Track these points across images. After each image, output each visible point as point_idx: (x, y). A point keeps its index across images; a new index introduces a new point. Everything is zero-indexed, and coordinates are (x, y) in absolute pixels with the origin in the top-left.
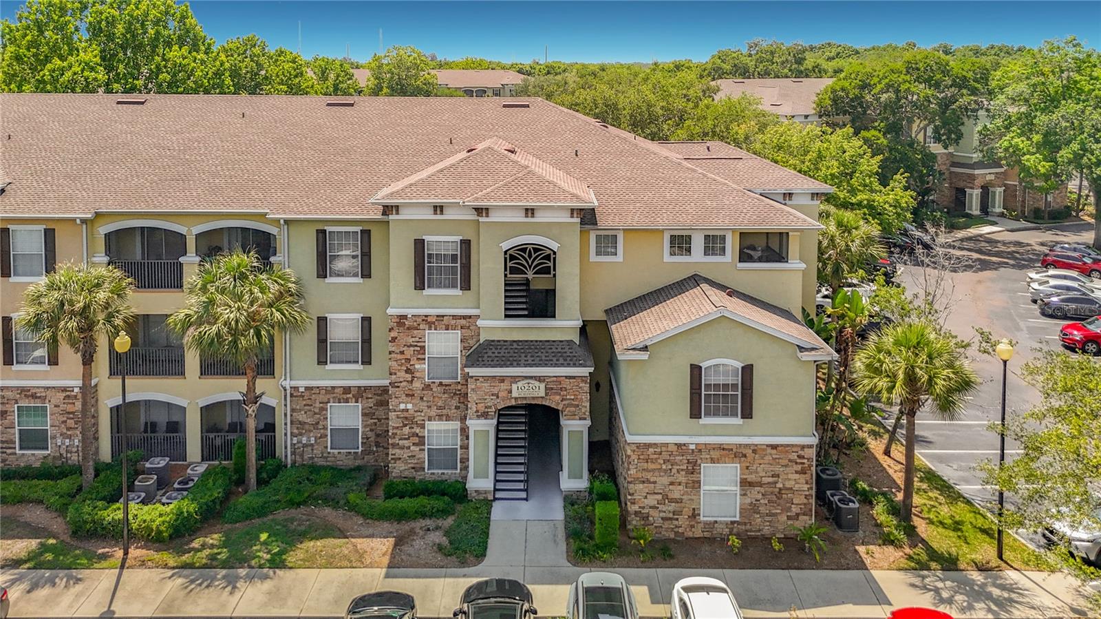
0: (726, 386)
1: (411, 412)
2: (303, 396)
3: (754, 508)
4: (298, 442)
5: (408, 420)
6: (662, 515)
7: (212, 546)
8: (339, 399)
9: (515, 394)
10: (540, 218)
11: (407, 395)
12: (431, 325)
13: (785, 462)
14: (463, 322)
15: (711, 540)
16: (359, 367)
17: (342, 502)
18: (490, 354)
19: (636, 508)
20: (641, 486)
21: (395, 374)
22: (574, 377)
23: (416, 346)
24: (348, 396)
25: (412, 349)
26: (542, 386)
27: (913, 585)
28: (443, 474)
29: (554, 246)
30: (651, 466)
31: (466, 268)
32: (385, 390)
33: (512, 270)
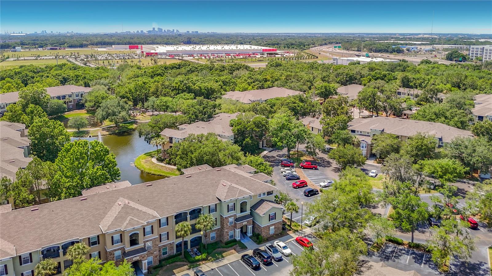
0: (273, 216)
3: (276, 231)
5: (227, 232)
6: (266, 235)
7: (212, 258)
9: (243, 224)
10: (245, 198)
11: (226, 229)
12: (230, 217)
13: (279, 224)
14: (234, 215)
15: (271, 237)
17: (221, 247)
18: (239, 219)
19: (263, 235)
20: (263, 232)
21: (225, 226)
22: (250, 220)
23: (228, 221)
24: (213, 231)
26: (247, 222)
27: (295, 235)
28: (231, 239)
29: (247, 201)
30: (264, 229)
31: (234, 207)
32: (219, 229)
33: (241, 206)
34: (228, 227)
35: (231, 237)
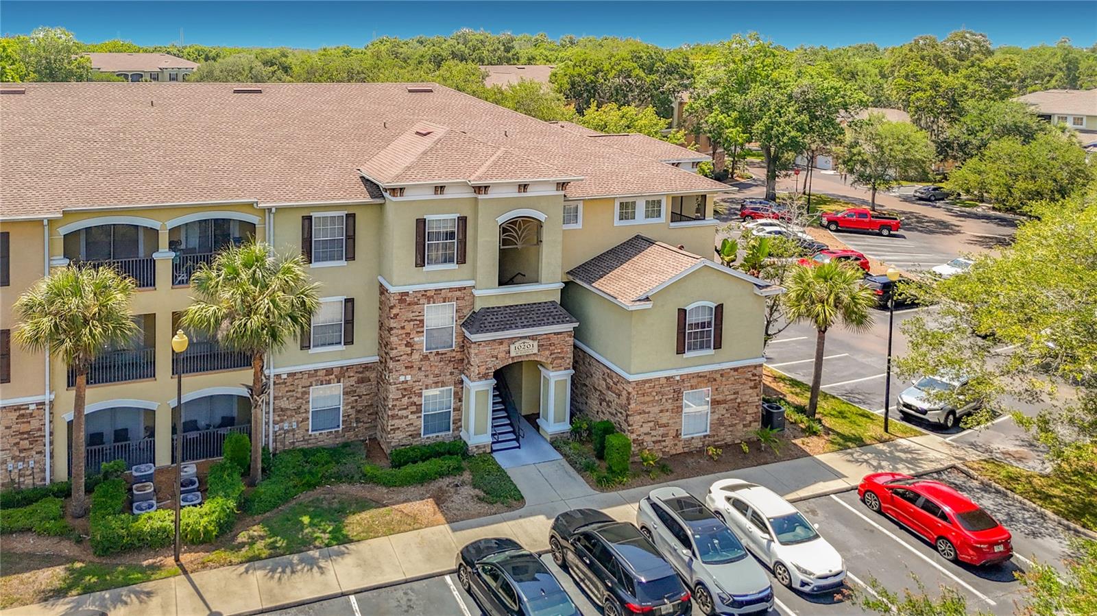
0: (703, 325)
1: (410, 383)
2: (286, 383)
3: (720, 422)
4: (280, 429)
5: (407, 391)
6: (654, 439)
7: (262, 538)
8: (322, 381)
9: (513, 354)
10: (531, 192)
11: (406, 368)
12: (430, 299)
13: (742, 381)
14: (458, 294)
15: (690, 454)
16: (341, 347)
17: (357, 477)
18: (490, 320)
19: (634, 436)
20: (638, 417)
21: (396, 348)
22: (560, 333)
23: (416, 320)
24: (331, 377)
25: (412, 323)
26: (536, 343)
27: (849, 461)
28: (438, 436)
29: (542, 217)
30: (647, 399)
31: (463, 243)
32: (366, 367)
33: (504, 242)
34: (416, 356)
35: (440, 421)
